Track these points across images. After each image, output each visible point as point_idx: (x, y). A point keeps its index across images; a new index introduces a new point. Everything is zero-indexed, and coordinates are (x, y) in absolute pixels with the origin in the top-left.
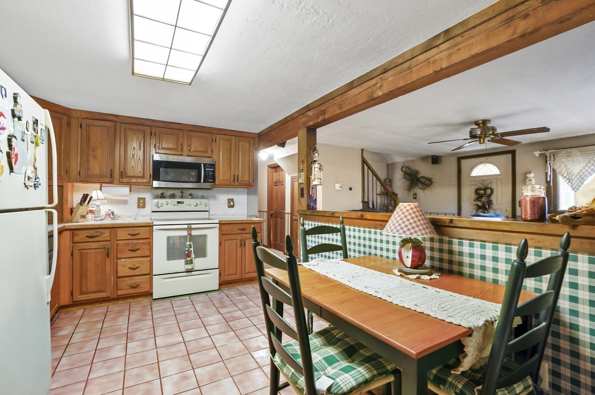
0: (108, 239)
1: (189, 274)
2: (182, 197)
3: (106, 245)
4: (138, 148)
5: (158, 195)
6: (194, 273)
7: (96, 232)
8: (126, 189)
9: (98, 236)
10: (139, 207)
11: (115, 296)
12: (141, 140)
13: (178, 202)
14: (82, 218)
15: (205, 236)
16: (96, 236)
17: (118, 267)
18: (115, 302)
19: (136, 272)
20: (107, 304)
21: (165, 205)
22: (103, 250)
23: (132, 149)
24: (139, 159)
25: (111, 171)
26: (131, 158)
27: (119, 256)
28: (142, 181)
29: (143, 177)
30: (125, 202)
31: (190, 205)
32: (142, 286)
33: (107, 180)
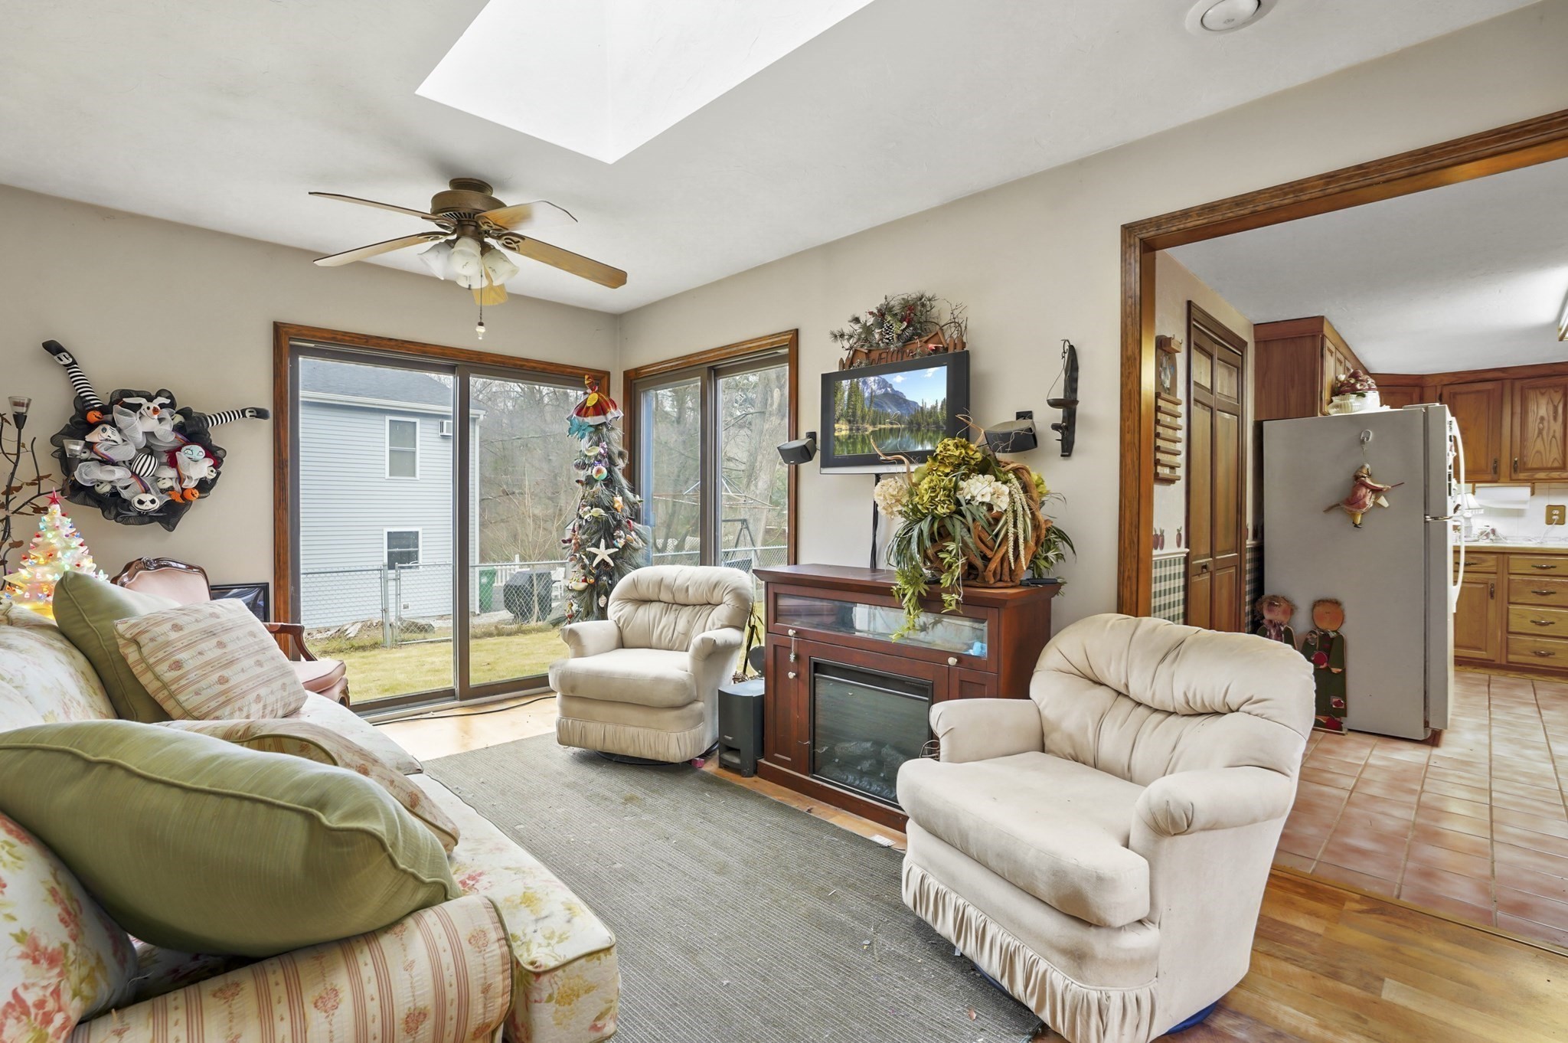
0: (1494, 569)
3: (1489, 579)
4: (1552, 418)
7: (1473, 558)
8: (1524, 492)
9: (1475, 564)
10: (1549, 522)
11: (1504, 662)
12: (1559, 403)
16: (1473, 564)
17: (1511, 617)
18: (1503, 672)
19: (1544, 630)
20: (1488, 671)
22: (1482, 586)
23: (1538, 421)
24: (1554, 437)
25: (1496, 462)
26: (1535, 436)
27: (1512, 599)
28: (1559, 475)
30: (1518, 513)
32: (1559, 656)
33: (1489, 477)
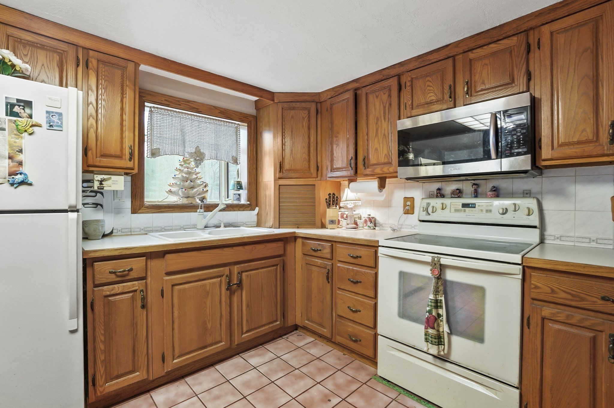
0: (329, 256)
1: (439, 363)
2: (476, 195)
3: (327, 265)
5: (432, 193)
6: (448, 366)
7: (319, 245)
9: (320, 250)
10: (405, 213)
13: (465, 206)
14: (331, 224)
15: (481, 290)
17: (338, 301)
21: (439, 211)
23: (376, 121)
26: (374, 135)
27: (339, 285)
28: (388, 169)
29: (389, 163)
31: (490, 211)
32: (363, 344)
